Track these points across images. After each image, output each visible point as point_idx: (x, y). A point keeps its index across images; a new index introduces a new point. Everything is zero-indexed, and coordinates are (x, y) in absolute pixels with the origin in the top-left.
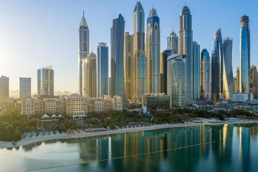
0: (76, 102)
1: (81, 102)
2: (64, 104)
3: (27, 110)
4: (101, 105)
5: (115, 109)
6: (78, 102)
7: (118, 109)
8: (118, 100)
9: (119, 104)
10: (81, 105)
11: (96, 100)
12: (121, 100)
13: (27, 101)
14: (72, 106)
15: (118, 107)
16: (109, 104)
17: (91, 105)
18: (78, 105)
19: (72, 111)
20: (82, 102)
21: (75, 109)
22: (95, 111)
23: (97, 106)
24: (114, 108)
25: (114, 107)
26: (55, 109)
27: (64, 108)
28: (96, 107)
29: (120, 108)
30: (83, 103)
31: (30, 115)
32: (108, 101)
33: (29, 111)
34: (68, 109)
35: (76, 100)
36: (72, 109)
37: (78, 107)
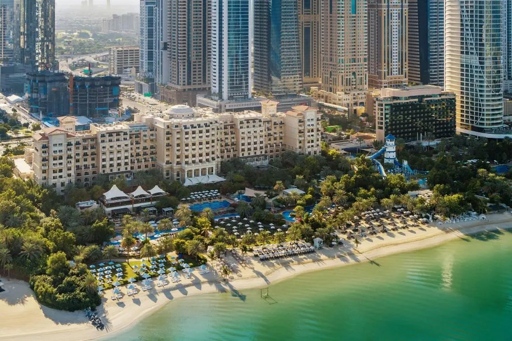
0: (190, 136)
1: (204, 134)
2: (152, 140)
3: (54, 172)
4: (258, 137)
5: (300, 147)
6: (197, 135)
7: (310, 150)
8: (309, 120)
9: (313, 133)
10: (204, 146)
11: (241, 123)
12: (318, 120)
13: (55, 145)
14: (178, 148)
15: (309, 142)
16: (278, 130)
17: (227, 138)
18: (197, 147)
19: (178, 163)
20: (208, 134)
21: (187, 157)
22: (241, 156)
23: (246, 141)
24: (298, 145)
25: (298, 142)
26: (126, 158)
27: (152, 153)
28: (243, 145)
29: (313, 144)
30: (209, 139)
31: (63, 184)
32: (275, 124)
33: (61, 174)
34: (167, 159)
35: (190, 130)
36: (178, 157)
37: (197, 152)
